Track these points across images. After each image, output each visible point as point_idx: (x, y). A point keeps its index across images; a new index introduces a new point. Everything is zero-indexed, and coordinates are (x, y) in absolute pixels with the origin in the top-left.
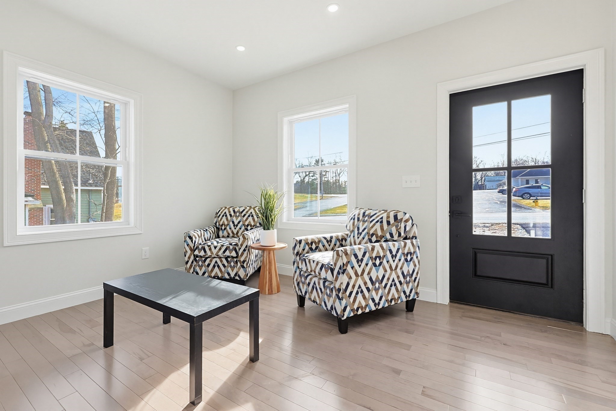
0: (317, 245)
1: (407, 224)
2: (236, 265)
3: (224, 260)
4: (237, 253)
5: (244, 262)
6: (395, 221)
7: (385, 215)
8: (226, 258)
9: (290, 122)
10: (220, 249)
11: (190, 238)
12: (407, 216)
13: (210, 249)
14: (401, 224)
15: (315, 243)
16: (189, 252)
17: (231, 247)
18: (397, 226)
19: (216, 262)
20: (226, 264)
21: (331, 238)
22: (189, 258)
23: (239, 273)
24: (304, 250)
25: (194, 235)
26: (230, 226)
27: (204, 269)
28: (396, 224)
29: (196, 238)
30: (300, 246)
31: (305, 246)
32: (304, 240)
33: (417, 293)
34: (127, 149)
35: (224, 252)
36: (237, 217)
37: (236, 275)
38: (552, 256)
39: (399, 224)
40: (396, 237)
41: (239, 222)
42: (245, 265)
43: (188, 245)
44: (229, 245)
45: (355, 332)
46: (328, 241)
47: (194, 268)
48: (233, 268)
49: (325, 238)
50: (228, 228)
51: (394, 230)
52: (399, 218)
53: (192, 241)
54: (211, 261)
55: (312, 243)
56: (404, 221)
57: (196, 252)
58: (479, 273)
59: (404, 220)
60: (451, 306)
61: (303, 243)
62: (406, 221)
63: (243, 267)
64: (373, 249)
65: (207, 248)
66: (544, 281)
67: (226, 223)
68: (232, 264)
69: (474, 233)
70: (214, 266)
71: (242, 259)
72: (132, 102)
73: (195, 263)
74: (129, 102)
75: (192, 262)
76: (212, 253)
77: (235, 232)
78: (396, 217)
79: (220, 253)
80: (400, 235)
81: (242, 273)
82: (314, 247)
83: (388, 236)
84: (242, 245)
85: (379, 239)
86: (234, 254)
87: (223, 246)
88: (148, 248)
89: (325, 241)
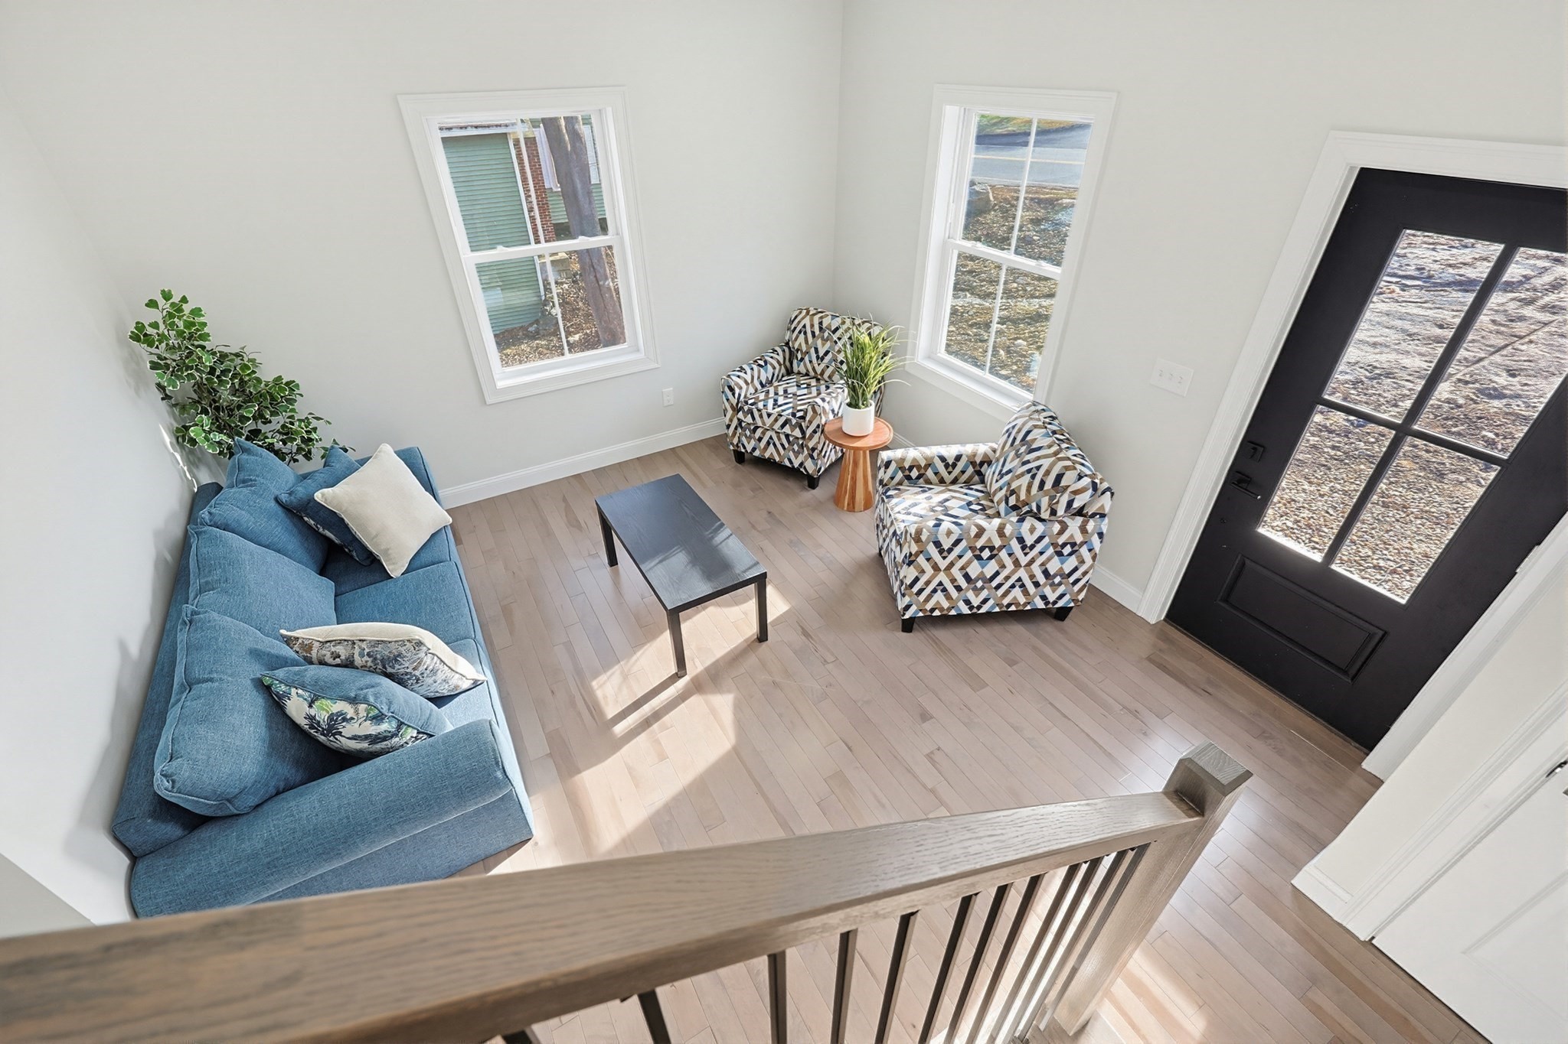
0: (922, 471)
1: (1077, 497)
2: (801, 450)
3: (783, 437)
4: (803, 432)
5: (813, 449)
6: (1053, 486)
8: (787, 436)
10: (776, 420)
11: (732, 389)
13: (761, 416)
14: (1060, 496)
15: (919, 467)
16: (730, 412)
17: (794, 421)
18: (1052, 498)
19: (771, 438)
20: (787, 445)
21: (958, 458)
22: (731, 420)
23: (806, 464)
24: (892, 478)
25: (737, 384)
26: (810, 357)
27: (753, 443)
28: (1053, 493)
29: (741, 388)
30: (885, 472)
31: (895, 473)
32: (896, 462)
33: (1075, 601)
34: (617, 209)
35: (783, 426)
36: (825, 341)
37: (801, 464)
38: (1385, 633)
39: (1058, 495)
40: (1045, 515)
41: (827, 353)
42: (815, 454)
43: (728, 400)
44: (790, 417)
46: (947, 466)
47: (739, 438)
48: (797, 454)
49: (943, 459)
50: (807, 359)
51: (1045, 502)
52: (1063, 483)
53: (734, 394)
54: (763, 433)
55: (911, 468)
56: (1072, 492)
57: (740, 415)
58: (1232, 600)
59: (1070, 490)
60: (1161, 629)
61: (893, 466)
63: (812, 457)
65: (756, 414)
67: (804, 349)
68: (796, 448)
69: (1262, 530)
70: (768, 443)
71: (811, 445)
73: (739, 430)
75: (736, 428)
76: (764, 424)
77: (819, 370)
79: (777, 426)
81: (810, 466)
82: (914, 473)
84: (810, 422)
85: (1019, 505)
86: (797, 433)
87: (781, 416)
88: (671, 389)
89: (940, 467)
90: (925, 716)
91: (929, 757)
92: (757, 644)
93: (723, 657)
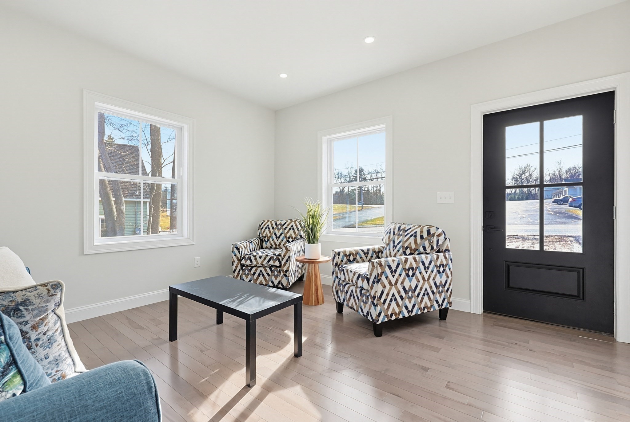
0: (355, 257)
1: (439, 238)
2: (279, 274)
3: (268, 269)
4: (280, 263)
5: (287, 271)
6: (428, 235)
7: (418, 230)
8: (270, 267)
9: (329, 140)
10: (265, 259)
11: (238, 249)
12: (440, 231)
13: (256, 259)
14: (433, 238)
15: (353, 255)
16: (236, 261)
17: (275, 257)
18: (430, 240)
19: (261, 271)
20: (270, 273)
21: (368, 250)
22: (236, 267)
23: (282, 281)
24: (342, 261)
25: (241, 246)
26: (272, 238)
27: (249, 277)
28: (429, 238)
29: (242, 249)
30: (338, 258)
31: (343, 258)
32: (342, 252)
33: (449, 303)
34: (181, 169)
35: (269, 261)
36: (279, 230)
37: (279, 283)
38: (583, 269)
39: (432, 238)
40: (428, 250)
41: (281, 235)
42: (287, 274)
43: (235, 255)
44: (273, 255)
45: (389, 336)
46: (365, 253)
47: (241, 276)
48: (276, 277)
49: (362, 251)
50: (271, 239)
51: (427, 244)
52: (432, 232)
53: (239, 252)
54: (256, 270)
55: (350, 255)
56: (437, 236)
57: (243, 262)
58: (511, 285)
59: (436, 234)
60: (484, 316)
61: (341, 255)
62: (439, 235)
63: (286, 276)
64: (406, 261)
65: (253, 258)
66: (575, 293)
67: (269, 235)
68: (276, 273)
69: (507, 247)
70: (259, 275)
71: (285, 269)
72: (186, 127)
73: (241, 272)
74: (183, 127)
75: (239, 271)
76: (257, 263)
77: (278, 243)
78: (429, 232)
79: (265, 263)
80: (432, 248)
81: (284, 282)
82: (352, 258)
83: (421, 249)
84: (284, 256)
85: (413, 252)
86: (277, 263)
87: (267, 256)
88: (200, 257)
89: (362, 254)
90: (426, 369)
91: (447, 387)
92: (297, 358)
93: (278, 370)
